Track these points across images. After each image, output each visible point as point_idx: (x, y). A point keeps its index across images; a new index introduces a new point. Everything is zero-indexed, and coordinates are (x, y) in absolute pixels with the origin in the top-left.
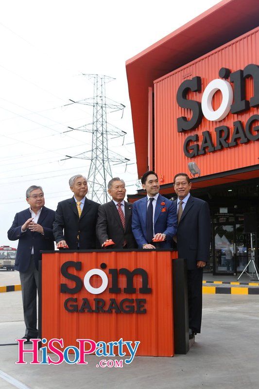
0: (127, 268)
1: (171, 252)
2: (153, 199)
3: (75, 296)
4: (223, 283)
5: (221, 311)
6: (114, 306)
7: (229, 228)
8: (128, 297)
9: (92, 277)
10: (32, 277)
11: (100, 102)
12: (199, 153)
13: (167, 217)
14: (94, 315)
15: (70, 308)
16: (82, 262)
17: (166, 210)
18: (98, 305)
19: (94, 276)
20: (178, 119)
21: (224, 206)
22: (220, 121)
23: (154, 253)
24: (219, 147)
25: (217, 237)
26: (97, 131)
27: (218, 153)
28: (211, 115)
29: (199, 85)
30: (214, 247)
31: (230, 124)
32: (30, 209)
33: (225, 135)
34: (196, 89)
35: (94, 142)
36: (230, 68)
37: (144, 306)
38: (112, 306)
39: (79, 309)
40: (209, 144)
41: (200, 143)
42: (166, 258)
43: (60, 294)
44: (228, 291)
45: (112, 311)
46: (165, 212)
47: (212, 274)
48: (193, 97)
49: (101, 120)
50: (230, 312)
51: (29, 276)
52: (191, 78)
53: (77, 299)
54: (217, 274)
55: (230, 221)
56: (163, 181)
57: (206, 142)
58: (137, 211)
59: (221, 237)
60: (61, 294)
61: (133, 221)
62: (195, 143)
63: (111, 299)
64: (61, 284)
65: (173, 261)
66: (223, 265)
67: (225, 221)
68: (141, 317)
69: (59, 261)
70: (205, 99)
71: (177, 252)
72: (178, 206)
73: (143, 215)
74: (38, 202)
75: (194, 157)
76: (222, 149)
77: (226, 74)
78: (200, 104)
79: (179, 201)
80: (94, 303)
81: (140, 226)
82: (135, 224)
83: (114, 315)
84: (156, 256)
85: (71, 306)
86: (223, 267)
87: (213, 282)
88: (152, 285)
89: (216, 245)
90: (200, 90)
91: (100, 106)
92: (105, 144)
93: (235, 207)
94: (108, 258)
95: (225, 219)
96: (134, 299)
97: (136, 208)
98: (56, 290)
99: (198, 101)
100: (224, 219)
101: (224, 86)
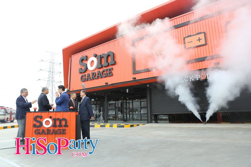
0: (60, 118)
1: (76, 112)
8: (59, 128)
9: (46, 121)
11: (52, 62)
12: (86, 80)
14: (46, 135)
15: (37, 133)
16: (42, 116)
18: (48, 132)
20: (79, 69)
21: (93, 99)
22: (93, 71)
24: (92, 79)
26: (50, 71)
27: (92, 81)
28: (90, 68)
29: (87, 58)
31: (96, 72)
33: (94, 75)
34: (86, 59)
35: (49, 75)
36: (97, 54)
39: (41, 133)
40: (89, 78)
41: (86, 77)
42: (74, 114)
43: (33, 128)
48: (85, 62)
49: (52, 67)
52: (84, 56)
55: (95, 103)
56: (73, 89)
57: (88, 77)
62: (85, 77)
64: (34, 124)
68: (64, 135)
69: (33, 115)
70: (89, 63)
75: (84, 81)
76: (93, 79)
77: (96, 56)
78: (87, 65)
80: (46, 131)
83: (54, 135)
84: (70, 114)
88: (68, 124)
90: (87, 60)
91: (52, 63)
92: (53, 76)
93: (97, 99)
94: (53, 114)
98: (32, 126)
99: (86, 63)
100: (93, 103)
101: (95, 59)
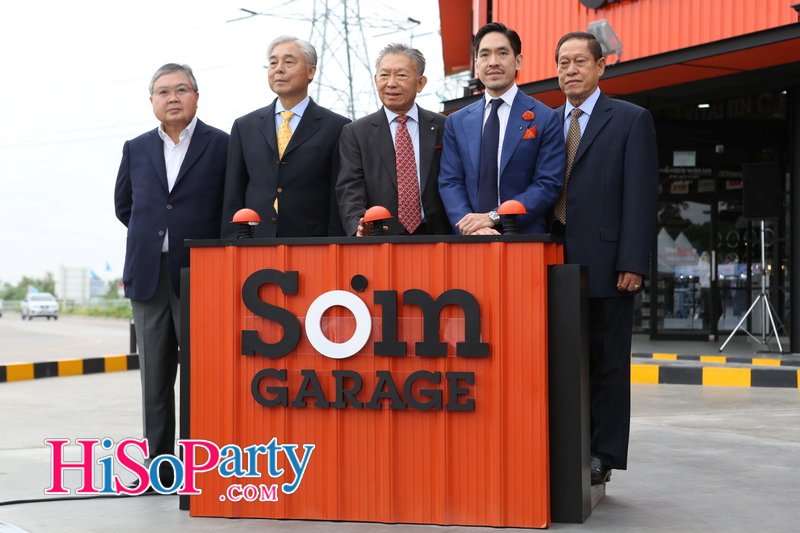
0: (426, 289)
1: (547, 244)
2: (501, 102)
3: (281, 365)
4: (679, 358)
5: (674, 425)
6: (387, 390)
7: (696, 213)
8: (425, 366)
9: (327, 313)
10: (166, 316)
13: (538, 154)
14: (334, 415)
15: (268, 397)
16: (301, 271)
17: (536, 135)
18: (344, 388)
19: (334, 310)
23: (497, 246)
25: (663, 236)
30: (655, 264)
32: (160, 129)
37: (468, 391)
38: (383, 389)
39: (293, 398)
42: (530, 259)
43: (239, 358)
44: (694, 377)
45: (381, 405)
46: (532, 139)
47: (647, 337)
50: (703, 427)
51: (159, 313)
53: (286, 371)
54: (661, 337)
55: (701, 189)
58: (454, 139)
59: (674, 236)
60: (244, 357)
61: (444, 166)
63: (379, 373)
64: (244, 333)
65: (550, 270)
66: (679, 312)
67: (686, 191)
68: (459, 421)
69: (238, 269)
71: (562, 247)
72: (568, 123)
73: (472, 149)
74: (171, 106)
79: (569, 107)
80: (333, 382)
81: (461, 179)
82: (448, 173)
83: (387, 415)
84: (505, 254)
85: (269, 390)
86: (679, 320)
87: (650, 356)
88: (491, 337)
89: (660, 261)
93: (718, 149)
94: (372, 261)
95: (687, 183)
96: (443, 371)
97: (452, 130)
100: (684, 187)
